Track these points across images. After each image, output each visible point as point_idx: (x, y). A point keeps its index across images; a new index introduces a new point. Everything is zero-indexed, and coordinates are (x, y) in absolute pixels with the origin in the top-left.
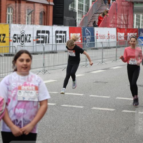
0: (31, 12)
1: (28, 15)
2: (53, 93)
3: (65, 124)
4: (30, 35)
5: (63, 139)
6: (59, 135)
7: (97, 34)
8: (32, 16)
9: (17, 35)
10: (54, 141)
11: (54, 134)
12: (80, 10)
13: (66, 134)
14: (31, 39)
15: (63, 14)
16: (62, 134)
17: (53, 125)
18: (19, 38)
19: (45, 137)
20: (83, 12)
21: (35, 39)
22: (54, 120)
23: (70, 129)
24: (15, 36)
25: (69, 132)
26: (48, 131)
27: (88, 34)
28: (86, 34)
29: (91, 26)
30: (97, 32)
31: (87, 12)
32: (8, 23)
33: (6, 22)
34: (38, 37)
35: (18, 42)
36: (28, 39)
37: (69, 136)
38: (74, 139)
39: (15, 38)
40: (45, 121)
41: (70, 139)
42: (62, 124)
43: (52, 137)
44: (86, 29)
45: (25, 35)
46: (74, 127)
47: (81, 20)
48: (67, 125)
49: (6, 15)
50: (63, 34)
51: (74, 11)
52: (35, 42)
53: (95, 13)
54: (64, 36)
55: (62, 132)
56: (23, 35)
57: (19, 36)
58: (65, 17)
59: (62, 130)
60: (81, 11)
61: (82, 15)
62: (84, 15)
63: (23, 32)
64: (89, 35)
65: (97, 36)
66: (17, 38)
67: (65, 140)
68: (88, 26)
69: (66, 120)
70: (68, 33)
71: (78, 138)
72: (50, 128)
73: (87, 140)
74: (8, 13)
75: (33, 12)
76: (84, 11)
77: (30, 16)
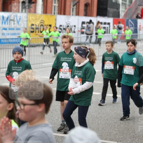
0: (76, 4)
1: (73, 6)
2: (98, 83)
3: (110, 113)
4: (75, 26)
5: (108, 127)
6: (104, 123)
7: (140, 26)
8: (77, 7)
9: (62, 26)
10: (100, 129)
11: (99, 122)
12: (123, 2)
13: (111, 122)
14: (76, 30)
15: (107, 5)
16: (107, 122)
17: (99, 114)
18: (64, 29)
19: (91, 125)
20: (126, 4)
21: (80, 29)
22: (100, 109)
23: (115, 118)
24: (61, 27)
25: (114, 121)
26: (94, 119)
27: (131, 25)
28: (130, 25)
29: (134, 18)
30: (140, 24)
31: (130, 4)
32: (54, 13)
33: (51, 13)
34: (83, 28)
35: (63, 32)
36: (73, 29)
37: (114, 124)
38: (119, 127)
39: (61, 29)
40: (91, 109)
41: (115, 128)
42: (107, 113)
43: (98, 125)
44: (130, 21)
45: (71, 26)
46: (119, 116)
47: (124, 11)
48: (112, 114)
49: (52, 6)
50: (107, 26)
51: (118, 2)
52: (80, 33)
53: (139, 5)
54: (107, 27)
55: (107, 121)
56: (68, 26)
57: (64, 27)
58: (109, 9)
59: (107, 118)
60: (125, 2)
61: (126, 7)
62: (128, 7)
63: (68, 23)
64: (133, 26)
65: (140, 28)
66: (62, 29)
67: (110, 128)
68: (131, 18)
69: (111, 109)
70: (111, 24)
71: (123, 126)
72: (95, 116)
73: (131, 128)
74: (54, 4)
75: (78, 4)
76: (128, 3)
77: (75, 7)
